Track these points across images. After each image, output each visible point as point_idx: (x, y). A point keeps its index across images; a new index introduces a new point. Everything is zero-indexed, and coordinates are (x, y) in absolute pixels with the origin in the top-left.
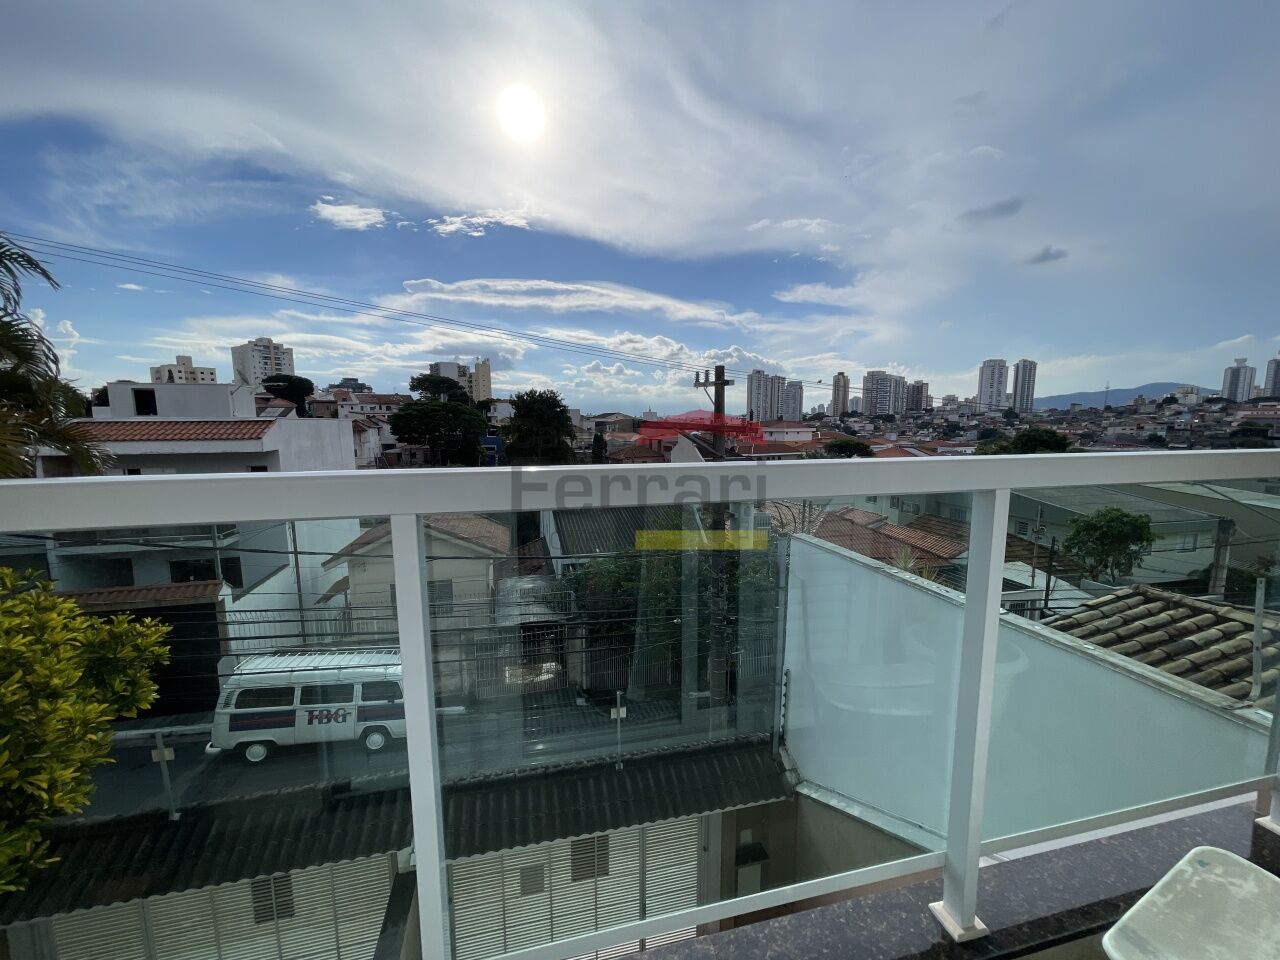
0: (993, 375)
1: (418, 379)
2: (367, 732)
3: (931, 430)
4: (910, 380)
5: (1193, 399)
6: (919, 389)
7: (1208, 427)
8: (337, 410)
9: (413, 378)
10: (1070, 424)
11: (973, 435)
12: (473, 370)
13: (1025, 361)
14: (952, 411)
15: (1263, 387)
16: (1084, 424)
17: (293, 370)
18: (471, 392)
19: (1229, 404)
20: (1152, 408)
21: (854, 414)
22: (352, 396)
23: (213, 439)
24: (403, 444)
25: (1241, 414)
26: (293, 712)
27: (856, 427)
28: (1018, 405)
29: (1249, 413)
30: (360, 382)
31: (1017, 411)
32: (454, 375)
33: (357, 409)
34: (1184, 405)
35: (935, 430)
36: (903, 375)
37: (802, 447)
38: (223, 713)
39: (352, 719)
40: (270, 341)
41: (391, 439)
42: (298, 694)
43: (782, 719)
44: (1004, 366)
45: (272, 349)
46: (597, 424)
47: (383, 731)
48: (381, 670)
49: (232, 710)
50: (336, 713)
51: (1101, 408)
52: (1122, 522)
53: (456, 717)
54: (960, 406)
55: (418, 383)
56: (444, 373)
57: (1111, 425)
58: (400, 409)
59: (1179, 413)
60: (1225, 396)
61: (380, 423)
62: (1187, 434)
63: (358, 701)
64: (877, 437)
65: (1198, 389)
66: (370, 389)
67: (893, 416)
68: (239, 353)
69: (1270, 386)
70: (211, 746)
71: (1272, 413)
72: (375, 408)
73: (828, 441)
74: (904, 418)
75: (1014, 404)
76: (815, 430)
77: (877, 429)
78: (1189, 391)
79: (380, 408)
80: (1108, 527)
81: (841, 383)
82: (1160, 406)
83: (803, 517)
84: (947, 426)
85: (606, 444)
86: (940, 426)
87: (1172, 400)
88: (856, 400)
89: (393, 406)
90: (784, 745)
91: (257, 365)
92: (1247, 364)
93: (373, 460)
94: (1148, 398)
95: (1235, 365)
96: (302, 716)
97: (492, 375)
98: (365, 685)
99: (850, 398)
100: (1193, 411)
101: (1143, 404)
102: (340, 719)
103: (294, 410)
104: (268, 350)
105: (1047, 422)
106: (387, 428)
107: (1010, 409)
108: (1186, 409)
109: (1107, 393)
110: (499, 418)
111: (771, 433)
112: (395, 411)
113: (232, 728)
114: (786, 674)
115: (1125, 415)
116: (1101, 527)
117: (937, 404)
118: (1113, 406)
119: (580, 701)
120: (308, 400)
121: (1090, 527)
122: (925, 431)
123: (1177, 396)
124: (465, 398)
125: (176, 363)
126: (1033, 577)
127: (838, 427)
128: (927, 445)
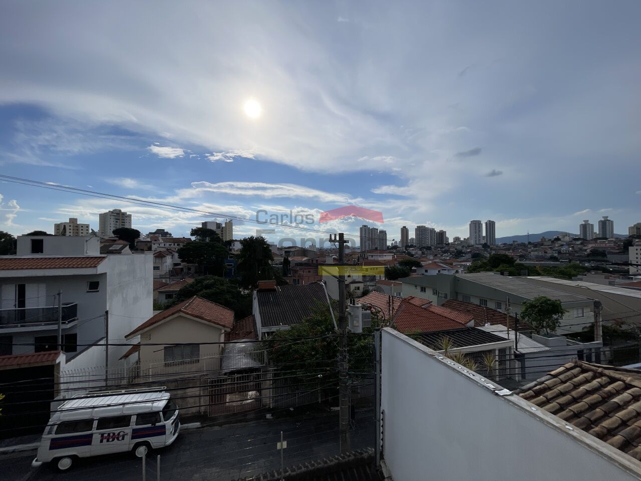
0: (476, 227)
1: (195, 230)
2: (137, 445)
3: (449, 254)
4: (437, 230)
5: (567, 239)
6: (442, 234)
7: (576, 252)
8: (151, 246)
9: (192, 229)
10: (513, 250)
11: (469, 256)
12: (224, 225)
13: (490, 221)
14: (458, 244)
15: (598, 233)
16: (520, 251)
17: (130, 225)
18: (222, 236)
19: (584, 241)
20: (550, 243)
21: (412, 246)
22: (160, 238)
23: (68, 268)
24: (184, 263)
25: (590, 246)
26: (91, 435)
27: (413, 253)
28: (489, 241)
29: (593, 245)
30: (165, 231)
31: (489, 244)
32: (214, 228)
33: (162, 245)
34: (564, 241)
35: (451, 253)
36: (434, 228)
37: (387, 262)
38: (47, 437)
39: (128, 438)
40: (120, 211)
41: (178, 261)
42: (95, 424)
43: (381, 441)
44: (480, 223)
45: (121, 215)
46: (286, 252)
47: (147, 444)
48: (149, 404)
49: (53, 436)
50: (119, 434)
51: (527, 243)
52: (547, 304)
53: (195, 430)
54: (462, 242)
55: (195, 232)
56: (209, 227)
57: (532, 251)
58: (184, 246)
59: (562, 245)
60: (582, 237)
61: (173, 252)
62: (567, 255)
63: (133, 425)
64: (423, 257)
65: (569, 234)
66: (170, 234)
67: (430, 247)
68: (103, 217)
69: (601, 233)
70: (36, 461)
71: (604, 245)
72: (171, 245)
73: (400, 260)
74: (436, 248)
75: (487, 241)
76: (393, 254)
77: (423, 253)
78: (566, 234)
79: (174, 245)
80: (541, 306)
81: (404, 231)
82: (553, 242)
83: (389, 304)
84: (457, 252)
85: (289, 262)
86: (453, 252)
87: (558, 239)
88: (412, 239)
89: (180, 244)
90: (383, 459)
91: (113, 223)
92: (589, 222)
93: (168, 271)
94: (547, 237)
95: (584, 223)
96: (96, 438)
97: (234, 227)
98: (139, 415)
99: (410, 238)
100: (569, 244)
101: (545, 241)
102: (120, 438)
103: (128, 246)
104: (119, 215)
105: (503, 250)
106: (176, 255)
107: (485, 243)
108: (565, 243)
109: (528, 236)
110: (236, 249)
111: (372, 256)
112: (182, 246)
113: (51, 448)
114: (382, 413)
115: (538, 246)
116: (538, 306)
117: (451, 241)
118: (532, 242)
119: (269, 416)
120: (136, 240)
121: (532, 306)
122: (446, 254)
123: (560, 237)
124: (219, 240)
125: (68, 222)
126: (508, 334)
127: (404, 252)
128: (448, 262)
